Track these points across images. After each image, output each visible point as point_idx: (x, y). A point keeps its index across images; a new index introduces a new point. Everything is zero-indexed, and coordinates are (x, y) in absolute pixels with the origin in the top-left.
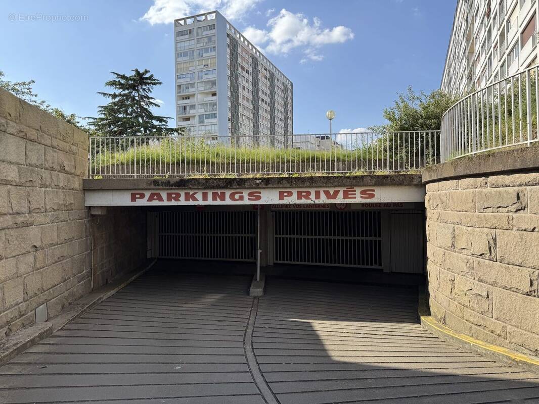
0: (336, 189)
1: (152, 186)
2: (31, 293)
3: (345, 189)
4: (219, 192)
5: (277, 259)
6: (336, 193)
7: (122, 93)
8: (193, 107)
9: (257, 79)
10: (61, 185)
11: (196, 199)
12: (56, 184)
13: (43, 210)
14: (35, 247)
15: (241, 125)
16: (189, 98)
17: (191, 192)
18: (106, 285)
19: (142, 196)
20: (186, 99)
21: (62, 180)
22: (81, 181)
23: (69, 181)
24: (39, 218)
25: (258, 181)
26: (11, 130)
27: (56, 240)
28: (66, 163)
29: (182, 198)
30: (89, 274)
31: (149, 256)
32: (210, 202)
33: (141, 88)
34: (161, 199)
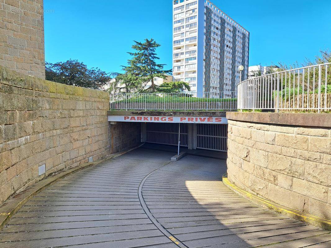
0: (205, 117)
1: (132, 114)
2: (87, 152)
3: (208, 117)
4: (157, 117)
5: (198, 147)
6: (204, 119)
7: (140, 52)
8: (182, 53)
9: (224, 32)
10: (98, 114)
11: (148, 120)
12: (96, 114)
13: (91, 124)
14: (89, 137)
15: (212, 63)
16: (180, 48)
17: (146, 117)
18: (117, 152)
19: (128, 118)
20: (179, 49)
21: (98, 113)
22: (106, 112)
23: (101, 113)
24: (90, 127)
25: (171, 113)
26: (81, 99)
27: (96, 134)
28: (100, 106)
29: (143, 119)
30: (110, 147)
31: (141, 141)
32: (153, 121)
33: (150, 49)
34: (135, 119)
